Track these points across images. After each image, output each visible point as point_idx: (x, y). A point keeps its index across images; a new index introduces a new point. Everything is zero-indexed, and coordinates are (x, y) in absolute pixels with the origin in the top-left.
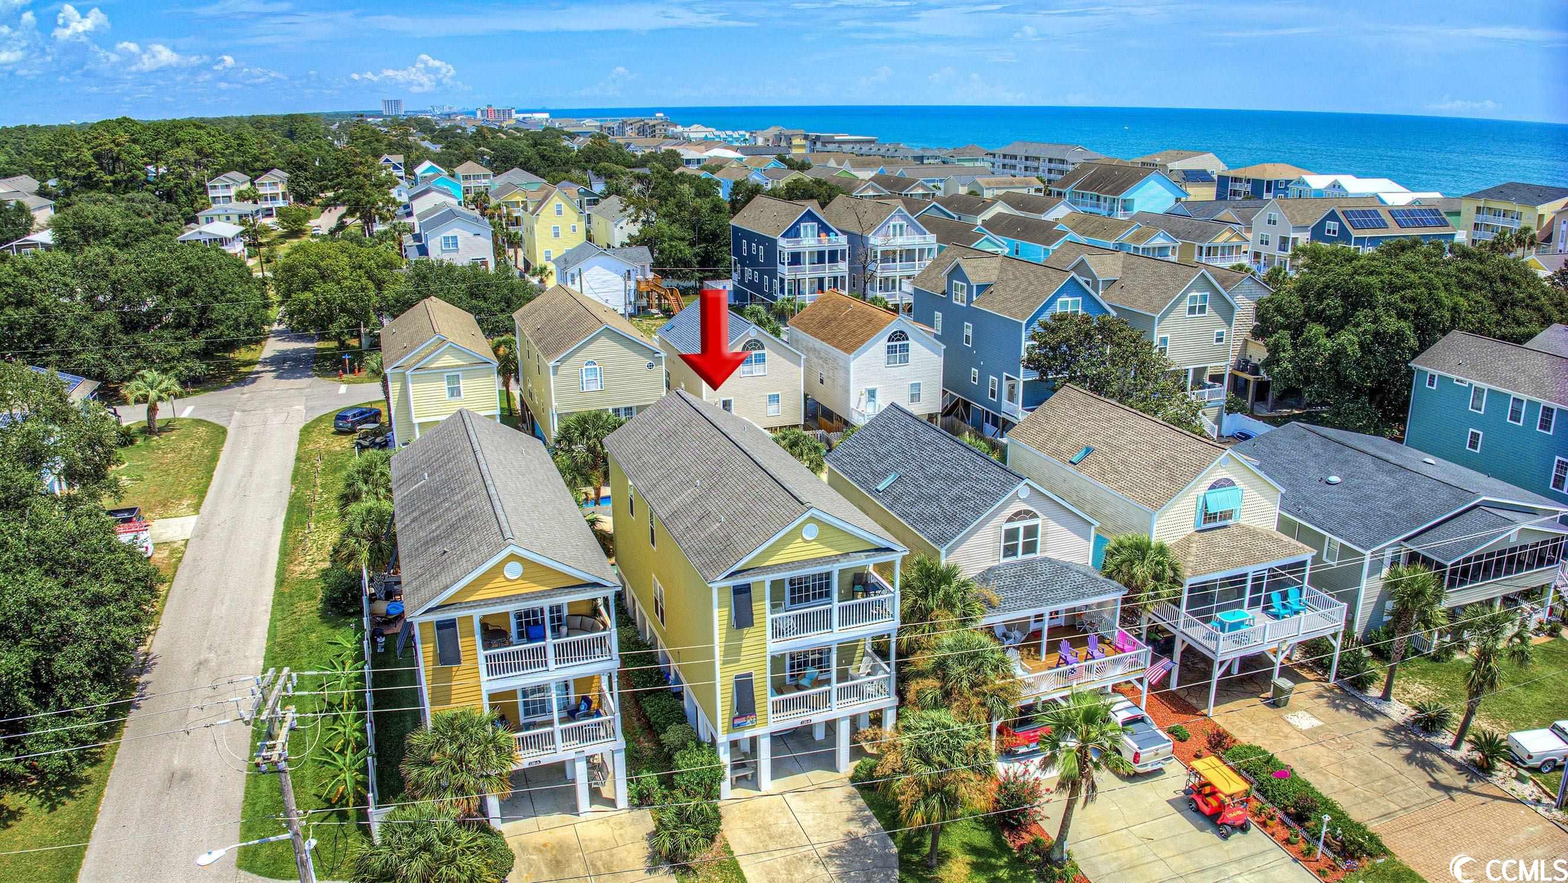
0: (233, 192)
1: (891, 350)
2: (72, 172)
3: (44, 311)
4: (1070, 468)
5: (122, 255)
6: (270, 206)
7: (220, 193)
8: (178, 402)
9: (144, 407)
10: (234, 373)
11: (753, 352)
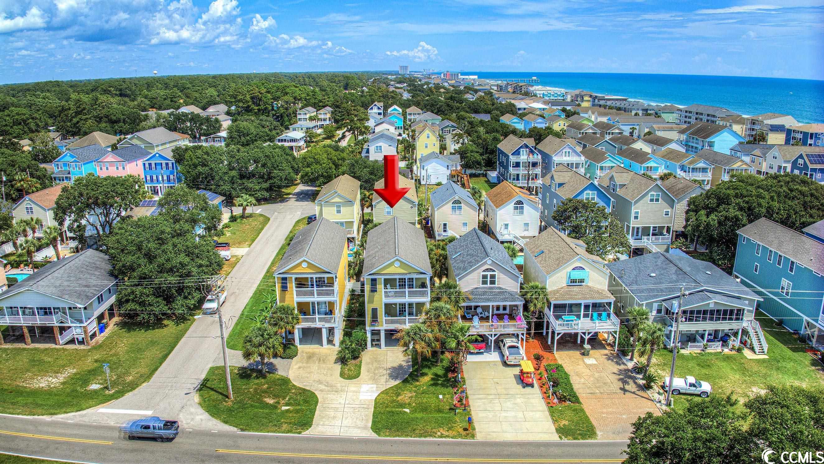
0: (308, 116)
1: (516, 208)
2: (241, 104)
3: (211, 169)
4: (534, 258)
5: (242, 149)
6: (323, 123)
7: (302, 117)
8: (255, 208)
9: (241, 208)
10: (281, 198)
11: (457, 205)
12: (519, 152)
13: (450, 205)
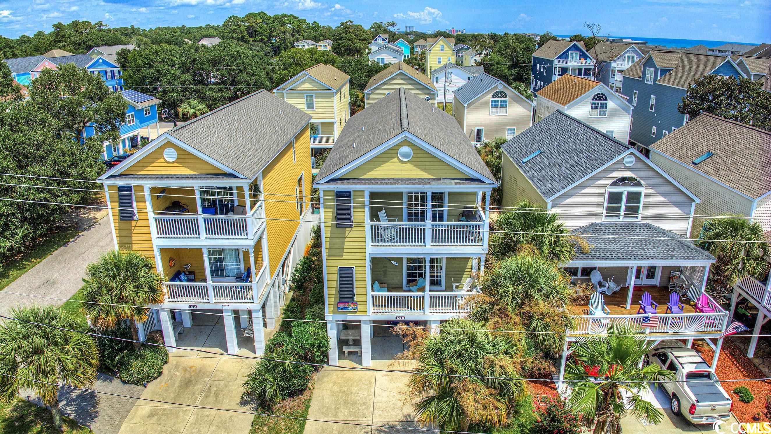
1: (594, 106)
2: (235, 35)
4: (692, 167)
11: (499, 99)
12: (567, 56)
13: (489, 99)
